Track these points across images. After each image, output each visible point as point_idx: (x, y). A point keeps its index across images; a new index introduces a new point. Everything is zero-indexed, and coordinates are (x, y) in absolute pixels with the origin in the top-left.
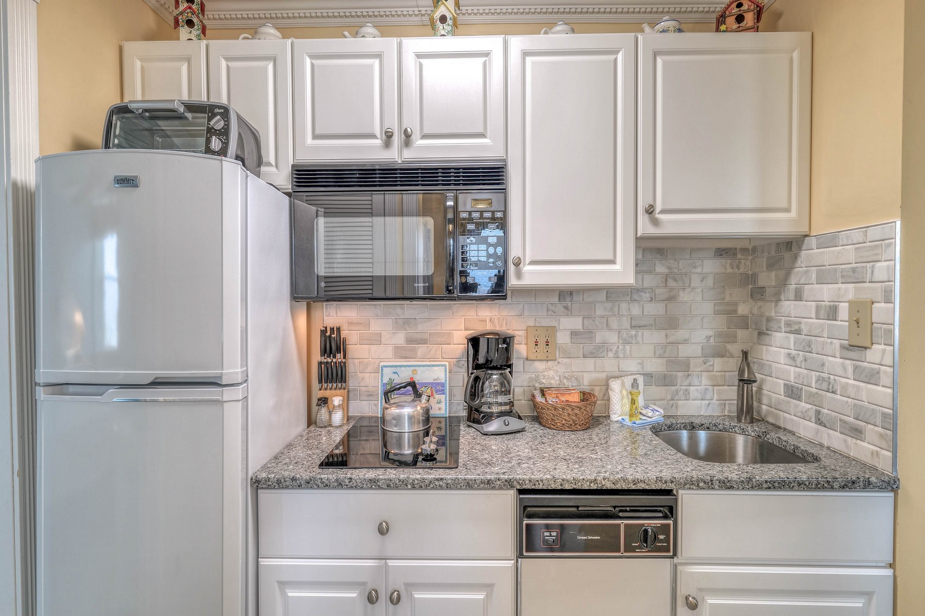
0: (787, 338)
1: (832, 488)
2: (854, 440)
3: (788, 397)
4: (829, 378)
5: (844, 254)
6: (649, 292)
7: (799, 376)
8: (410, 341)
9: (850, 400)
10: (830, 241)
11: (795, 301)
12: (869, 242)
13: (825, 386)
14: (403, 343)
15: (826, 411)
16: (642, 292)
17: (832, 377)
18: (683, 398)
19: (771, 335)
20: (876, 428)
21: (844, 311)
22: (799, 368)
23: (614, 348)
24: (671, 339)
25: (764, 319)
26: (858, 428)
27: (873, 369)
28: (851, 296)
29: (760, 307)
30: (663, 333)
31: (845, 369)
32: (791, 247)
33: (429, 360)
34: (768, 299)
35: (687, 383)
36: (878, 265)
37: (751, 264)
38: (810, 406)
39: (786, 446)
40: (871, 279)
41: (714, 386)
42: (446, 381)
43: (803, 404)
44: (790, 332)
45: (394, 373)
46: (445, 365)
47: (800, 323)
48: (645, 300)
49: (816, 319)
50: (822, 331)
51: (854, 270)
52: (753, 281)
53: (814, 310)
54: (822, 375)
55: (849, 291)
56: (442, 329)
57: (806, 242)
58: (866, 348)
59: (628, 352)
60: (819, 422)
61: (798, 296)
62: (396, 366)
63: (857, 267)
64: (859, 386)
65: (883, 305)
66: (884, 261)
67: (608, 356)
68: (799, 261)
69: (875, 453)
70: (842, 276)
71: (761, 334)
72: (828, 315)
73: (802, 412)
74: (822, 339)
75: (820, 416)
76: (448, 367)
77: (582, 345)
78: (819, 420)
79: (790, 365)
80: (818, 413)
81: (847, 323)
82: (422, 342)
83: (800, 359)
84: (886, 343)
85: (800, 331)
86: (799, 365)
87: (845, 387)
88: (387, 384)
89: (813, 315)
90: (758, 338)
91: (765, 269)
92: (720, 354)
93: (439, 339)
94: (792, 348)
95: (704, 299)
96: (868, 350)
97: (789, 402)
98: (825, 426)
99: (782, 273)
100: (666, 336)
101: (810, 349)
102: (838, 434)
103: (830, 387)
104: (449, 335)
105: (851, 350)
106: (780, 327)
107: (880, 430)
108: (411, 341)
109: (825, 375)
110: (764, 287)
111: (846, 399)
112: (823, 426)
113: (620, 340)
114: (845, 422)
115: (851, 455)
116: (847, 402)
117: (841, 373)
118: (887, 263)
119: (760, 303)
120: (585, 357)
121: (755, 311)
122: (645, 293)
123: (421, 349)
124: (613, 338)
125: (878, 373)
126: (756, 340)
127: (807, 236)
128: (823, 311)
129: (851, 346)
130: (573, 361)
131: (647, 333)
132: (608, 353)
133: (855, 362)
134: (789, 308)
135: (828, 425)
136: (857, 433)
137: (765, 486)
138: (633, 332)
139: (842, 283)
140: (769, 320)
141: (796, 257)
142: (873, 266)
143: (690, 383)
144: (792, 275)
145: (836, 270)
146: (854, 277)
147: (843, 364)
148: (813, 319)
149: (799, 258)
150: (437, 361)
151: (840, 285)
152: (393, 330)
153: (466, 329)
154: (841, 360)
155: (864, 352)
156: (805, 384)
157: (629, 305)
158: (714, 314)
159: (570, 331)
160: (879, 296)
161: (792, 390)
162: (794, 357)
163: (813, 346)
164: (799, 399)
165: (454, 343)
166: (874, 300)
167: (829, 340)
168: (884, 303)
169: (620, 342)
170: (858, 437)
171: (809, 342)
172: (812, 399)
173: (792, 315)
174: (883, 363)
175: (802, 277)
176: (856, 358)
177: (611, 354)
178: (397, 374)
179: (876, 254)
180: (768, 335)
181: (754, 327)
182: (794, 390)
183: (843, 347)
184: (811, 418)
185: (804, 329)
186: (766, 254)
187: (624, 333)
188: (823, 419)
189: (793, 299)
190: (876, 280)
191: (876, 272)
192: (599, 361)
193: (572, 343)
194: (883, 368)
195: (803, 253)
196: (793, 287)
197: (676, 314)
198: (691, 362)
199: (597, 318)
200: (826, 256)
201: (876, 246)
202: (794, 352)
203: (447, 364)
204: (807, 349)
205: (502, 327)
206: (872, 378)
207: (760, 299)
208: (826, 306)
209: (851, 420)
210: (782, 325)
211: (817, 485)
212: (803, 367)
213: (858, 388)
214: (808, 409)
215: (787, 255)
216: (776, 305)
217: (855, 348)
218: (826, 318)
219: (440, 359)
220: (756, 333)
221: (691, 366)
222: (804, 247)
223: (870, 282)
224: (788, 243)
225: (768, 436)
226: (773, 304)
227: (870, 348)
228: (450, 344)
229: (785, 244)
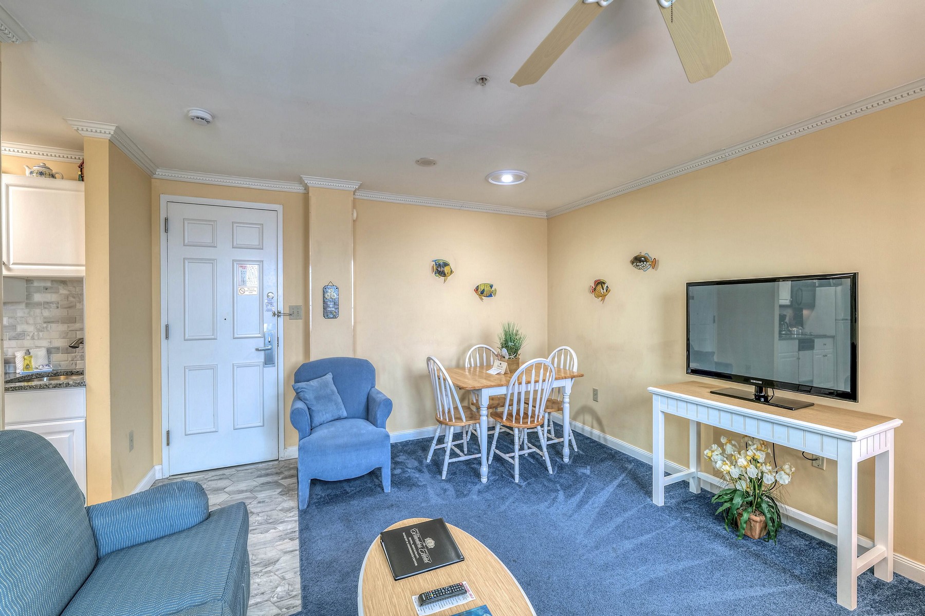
1: (49, 388)
6: (56, 304)
18: (79, 359)
23: (31, 334)
24: (71, 328)
30: (66, 325)
59: (41, 336)
100: (68, 327)
122: (53, 304)
124: (31, 329)
131: (54, 325)
137: (10, 389)
138: (45, 325)
157: (42, 311)
169: (36, 331)
177: (28, 338)
187: (39, 326)
192: (20, 341)
199: (18, 318)
211: (40, 387)
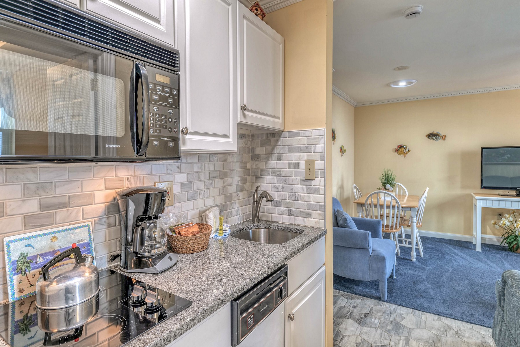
0: (273, 178)
2: (307, 219)
3: (274, 206)
4: (296, 194)
5: (302, 141)
6: (217, 157)
7: (280, 195)
8: (43, 207)
9: (305, 202)
10: (295, 134)
11: (277, 161)
12: (313, 136)
13: (293, 198)
14: (36, 210)
15: (294, 209)
16: (214, 156)
17: (297, 194)
18: (230, 216)
19: (264, 178)
20: (317, 212)
21: (302, 165)
22: (280, 192)
23: (203, 193)
24: (225, 184)
25: (260, 170)
26: (309, 213)
27: (316, 188)
28: (305, 158)
29: (257, 165)
30: (222, 180)
31: (303, 190)
32: (275, 136)
33: (68, 224)
34: (262, 160)
35: (231, 208)
36: (317, 145)
37: (251, 143)
38: (286, 208)
39: (281, 229)
40: (315, 151)
41: (240, 207)
42: (90, 240)
43: (282, 208)
44: (275, 176)
45: (27, 246)
46: (87, 226)
47: (281, 171)
48: (216, 161)
49: (288, 169)
50: (292, 174)
51: (307, 148)
52: (252, 151)
53: (287, 165)
54: (292, 193)
55: (305, 156)
56: (83, 191)
57: (283, 134)
58: (312, 180)
59: (209, 194)
60: (291, 214)
61: (279, 159)
62: (29, 238)
63: (308, 146)
64: (310, 196)
65: (319, 162)
66: (320, 144)
67: (200, 198)
68: (280, 143)
69: (317, 222)
70: (301, 150)
71: (257, 178)
72: (295, 167)
73: (282, 212)
74: (292, 178)
75: (291, 212)
76: (91, 227)
77: (186, 192)
78: (291, 213)
79: (275, 191)
80: (290, 211)
81: (304, 170)
82: (61, 206)
83: (280, 188)
84: (321, 177)
85: (281, 175)
86: (280, 191)
87: (303, 197)
88: (17, 261)
89: (287, 167)
90: (256, 180)
91: (259, 146)
92: (242, 190)
93: (80, 201)
94: (276, 183)
95: (237, 161)
96: (313, 180)
97: (275, 208)
98: (294, 216)
99: (269, 148)
100: (224, 182)
101: (286, 183)
102: (300, 218)
103: (296, 198)
104: (91, 195)
105: (306, 181)
106: (269, 174)
107: (319, 212)
108: (48, 207)
109: (294, 193)
110: (259, 155)
111: (304, 202)
112: (293, 216)
113: (205, 187)
114: (303, 212)
115: (306, 225)
116: (304, 203)
117: (301, 191)
118: (321, 145)
119: (257, 163)
120: (188, 201)
121: (254, 166)
123: (61, 214)
124: (202, 186)
125: (318, 189)
126: (254, 181)
127: (283, 131)
128: (292, 165)
129: (306, 179)
130: (182, 204)
131: (216, 181)
132: (200, 196)
133: (307, 186)
134: (273, 164)
135: (295, 215)
136: (309, 215)
138: (211, 181)
139: (301, 153)
140: (262, 170)
141: (277, 141)
142: (315, 146)
143: (233, 207)
144: (276, 149)
145: (298, 147)
146: (307, 150)
147: (302, 188)
148: (287, 169)
149: (279, 141)
150: (79, 223)
151: (300, 154)
152: (22, 198)
153: (106, 189)
154: (301, 186)
155: (311, 182)
156: (283, 198)
157: (209, 164)
158: (240, 169)
159: (180, 183)
160: (318, 158)
161: (276, 203)
162: (277, 187)
163: (287, 181)
164: (280, 206)
165: (96, 203)
166: (316, 160)
167: (295, 178)
168: (320, 161)
169: (205, 188)
170: (309, 217)
171: (285, 179)
172: (287, 205)
173: (276, 168)
174: (320, 185)
175: (281, 150)
176: (308, 184)
177: (201, 197)
178: (32, 246)
179: (317, 141)
180: (262, 178)
181: (253, 174)
182: (277, 202)
183: (302, 180)
184: (286, 214)
185: (283, 174)
186: (260, 139)
187: (207, 182)
188: (293, 213)
189: (276, 160)
190: (317, 152)
191: (317, 149)
192: (195, 201)
193: (181, 191)
194: (320, 187)
195: (281, 139)
196: (276, 154)
197: (227, 169)
198: (233, 196)
199: (194, 174)
200: (294, 141)
201: (316, 138)
202: (277, 185)
203: (90, 223)
204: (284, 183)
205: (136, 184)
206: (315, 191)
207: (257, 161)
208: (293, 163)
209: (306, 210)
210: (270, 173)
212: (282, 191)
213: (309, 197)
214: (285, 210)
215: (273, 140)
216: (266, 163)
217: (308, 180)
218: (294, 168)
219: (82, 221)
220: (254, 177)
221: (233, 198)
222: (282, 136)
223: (313, 153)
224: (273, 134)
225: (271, 226)
226: (265, 163)
227: (314, 180)
228: (92, 204)
229: (271, 134)
